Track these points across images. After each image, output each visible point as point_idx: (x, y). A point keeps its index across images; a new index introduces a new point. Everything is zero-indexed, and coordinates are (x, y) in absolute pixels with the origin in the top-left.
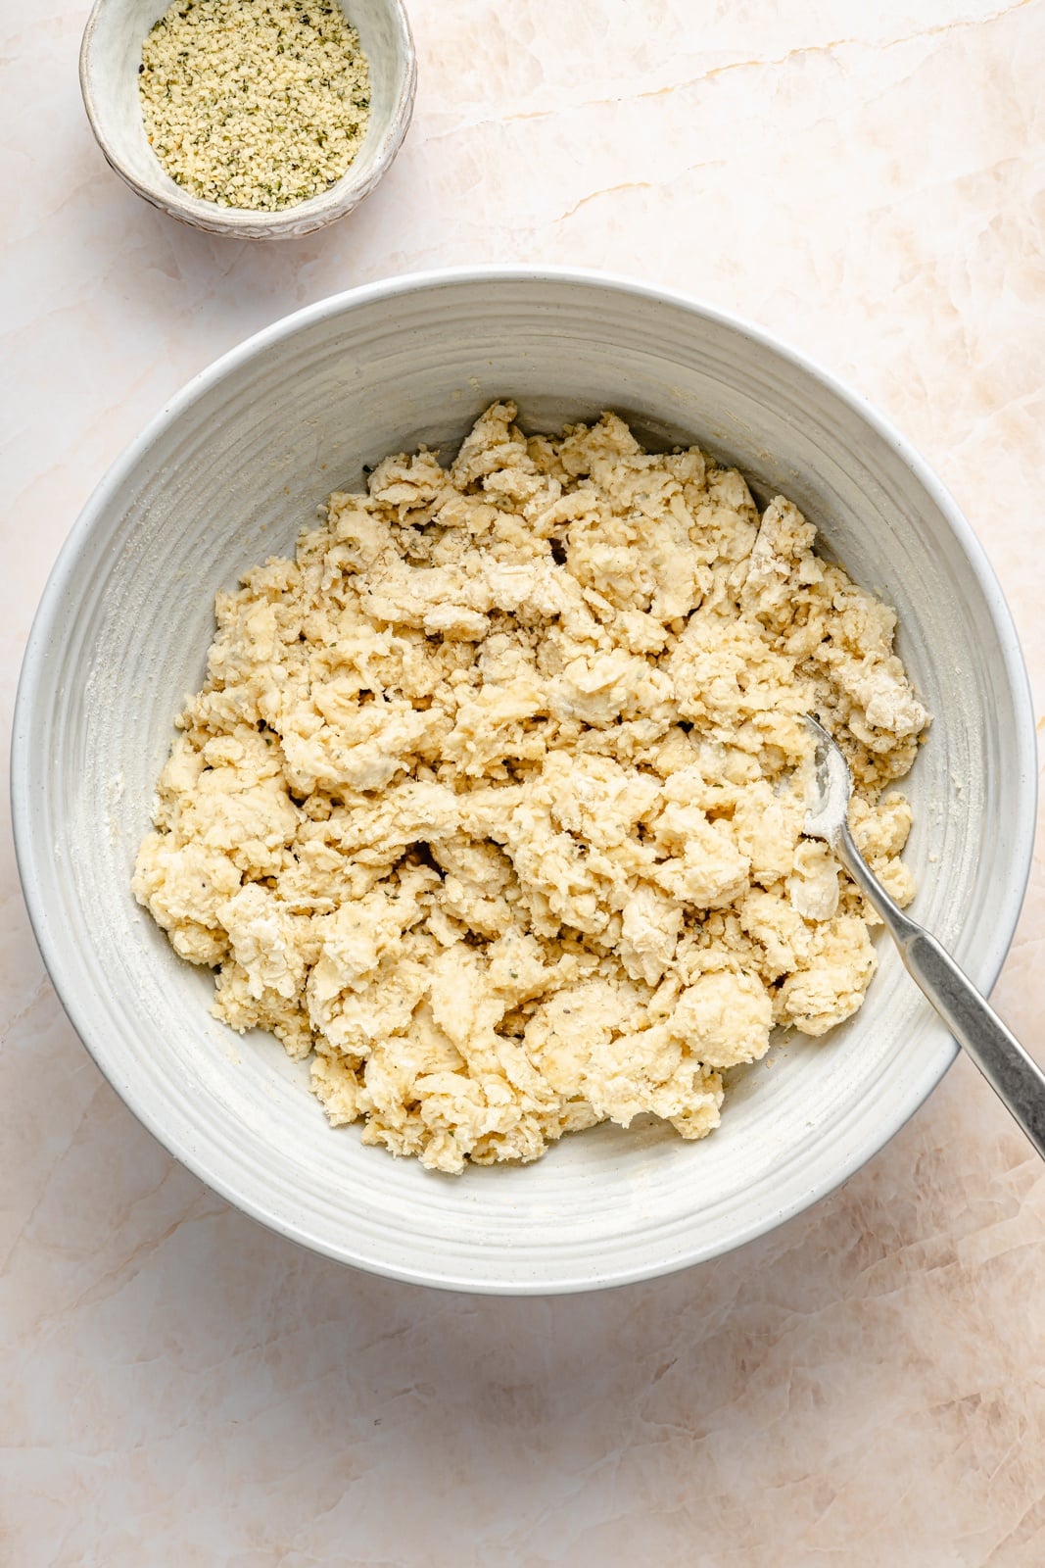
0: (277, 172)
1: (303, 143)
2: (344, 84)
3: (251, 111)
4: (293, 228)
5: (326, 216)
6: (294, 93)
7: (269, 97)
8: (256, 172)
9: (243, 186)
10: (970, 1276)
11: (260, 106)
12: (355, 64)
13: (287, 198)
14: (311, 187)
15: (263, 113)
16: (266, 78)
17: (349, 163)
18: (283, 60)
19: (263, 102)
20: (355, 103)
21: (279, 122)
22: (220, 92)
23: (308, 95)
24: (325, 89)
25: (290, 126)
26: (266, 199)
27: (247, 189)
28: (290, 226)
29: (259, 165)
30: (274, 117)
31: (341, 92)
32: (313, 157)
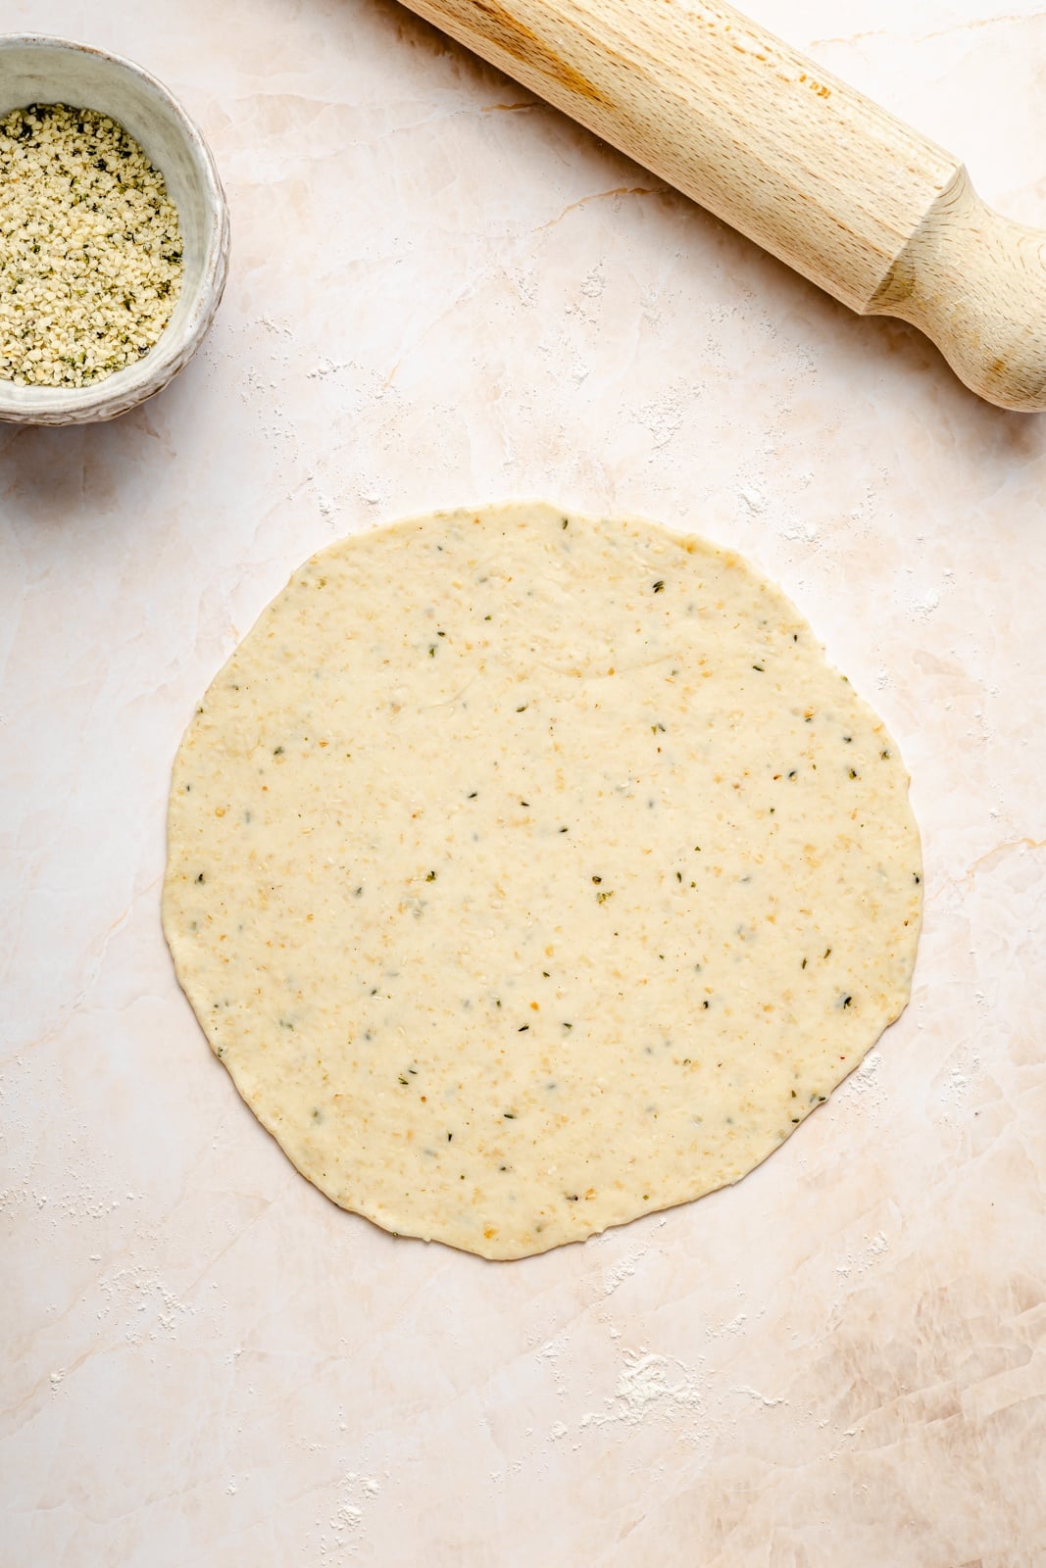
0: (79, 343)
1: (107, 308)
2: (151, 237)
3: (44, 275)
4: (98, 412)
5: (136, 396)
6: (92, 251)
7: (65, 257)
8: (56, 344)
9: (41, 361)
10: (974, 1428)
11: (55, 268)
12: (162, 212)
13: (95, 371)
14: (122, 357)
15: (58, 276)
16: (60, 235)
17: (163, 326)
18: (79, 213)
19: (57, 264)
20: (165, 258)
21: (78, 285)
22: (7, 255)
23: (109, 252)
24: (129, 244)
25: (92, 290)
26: (70, 374)
27: (47, 364)
28: (93, 411)
29: (58, 336)
30: (71, 280)
31: (148, 247)
32: (121, 322)
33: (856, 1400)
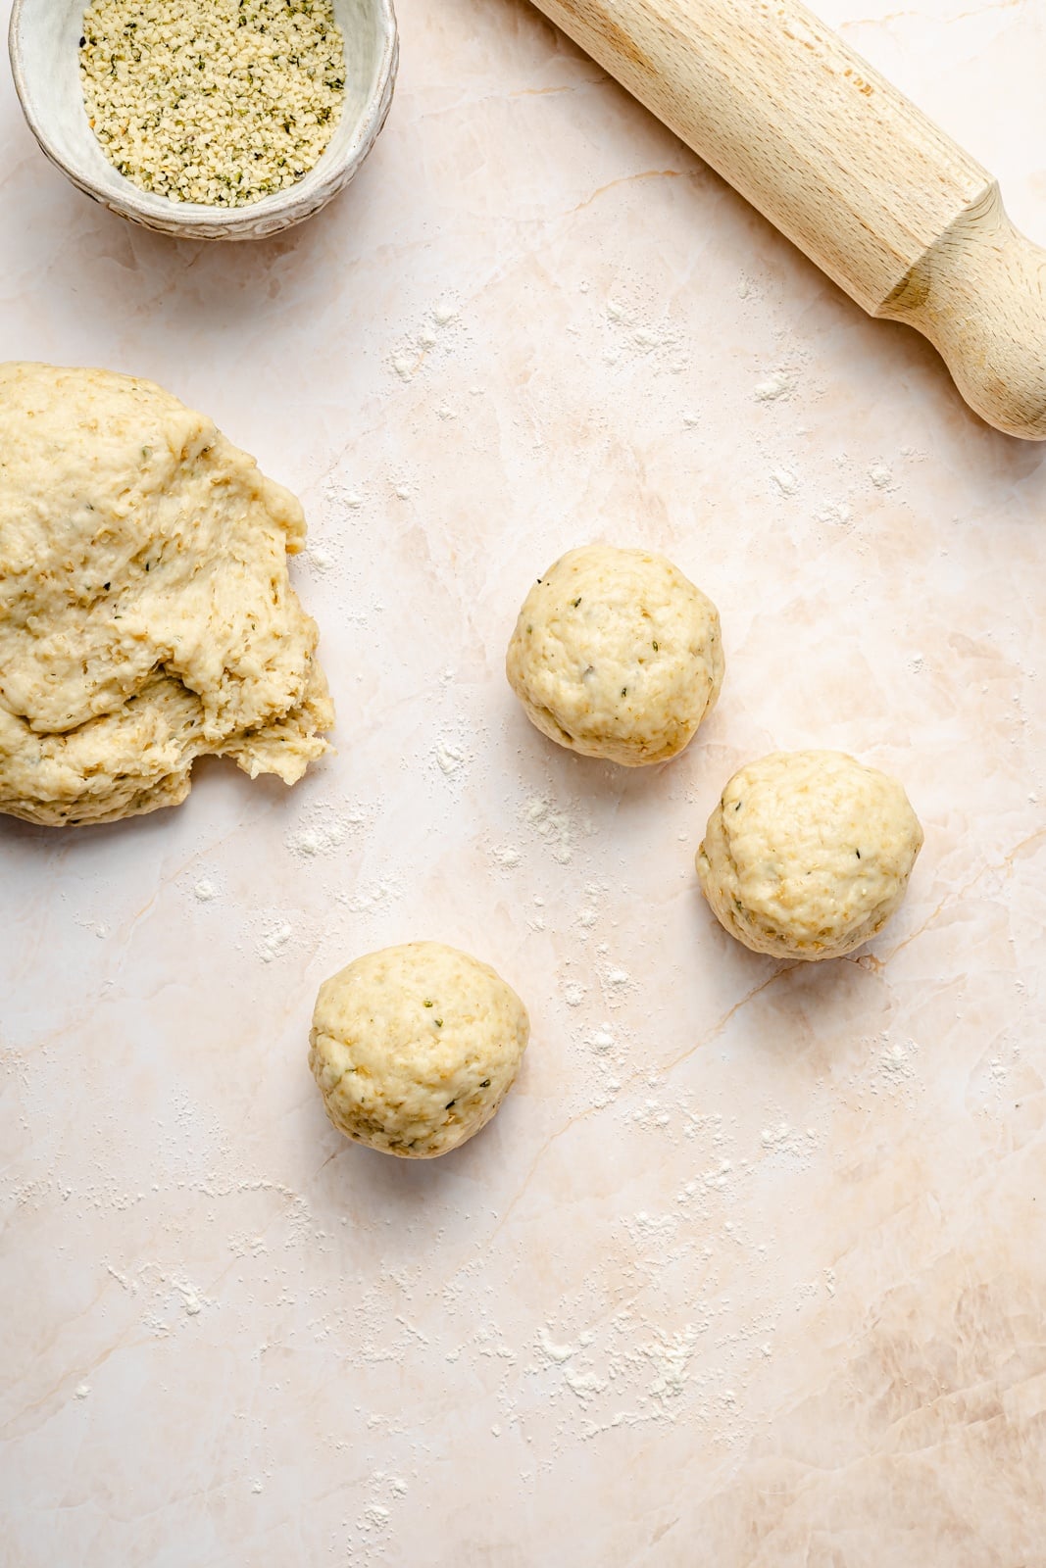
0: (237, 162)
1: (267, 129)
2: (315, 62)
3: (207, 92)
4: (254, 226)
5: (293, 213)
6: (257, 72)
7: (229, 75)
8: (213, 162)
9: (197, 178)
10: (1017, 1431)
11: (218, 86)
12: (328, 39)
13: (249, 192)
14: (277, 180)
15: (221, 94)
16: (226, 53)
17: (320, 152)
18: (246, 33)
19: (222, 82)
20: (328, 84)
21: (240, 105)
22: (173, 70)
23: (274, 73)
24: (293, 67)
25: (253, 110)
26: (224, 193)
27: (202, 182)
28: (250, 225)
29: (216, 154)
30: (234, 99)
31: (311, 71)
32: (279, 145)
33: (895, 1400)
